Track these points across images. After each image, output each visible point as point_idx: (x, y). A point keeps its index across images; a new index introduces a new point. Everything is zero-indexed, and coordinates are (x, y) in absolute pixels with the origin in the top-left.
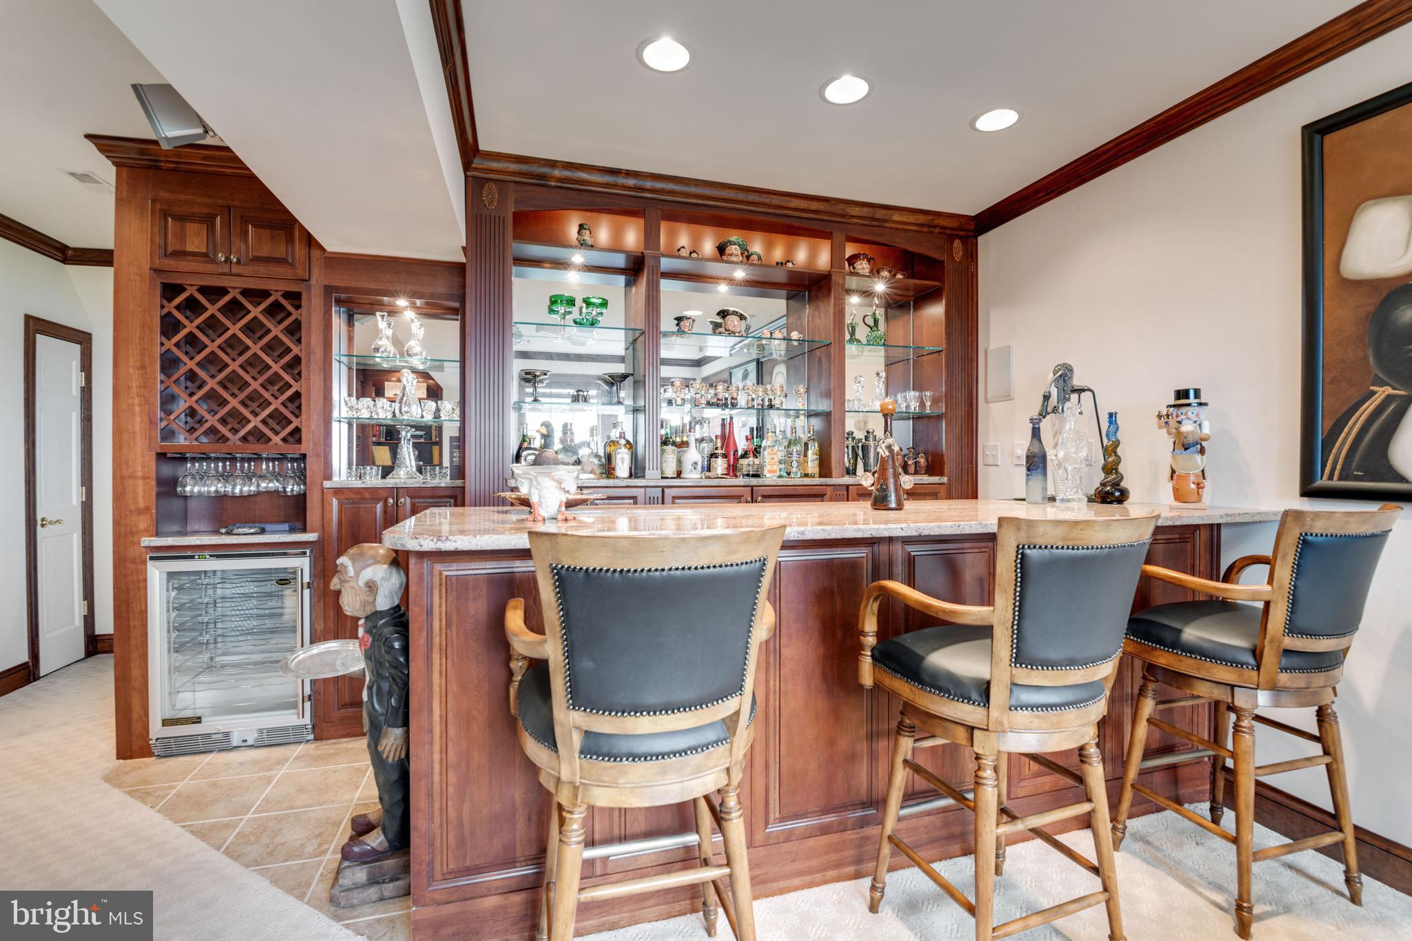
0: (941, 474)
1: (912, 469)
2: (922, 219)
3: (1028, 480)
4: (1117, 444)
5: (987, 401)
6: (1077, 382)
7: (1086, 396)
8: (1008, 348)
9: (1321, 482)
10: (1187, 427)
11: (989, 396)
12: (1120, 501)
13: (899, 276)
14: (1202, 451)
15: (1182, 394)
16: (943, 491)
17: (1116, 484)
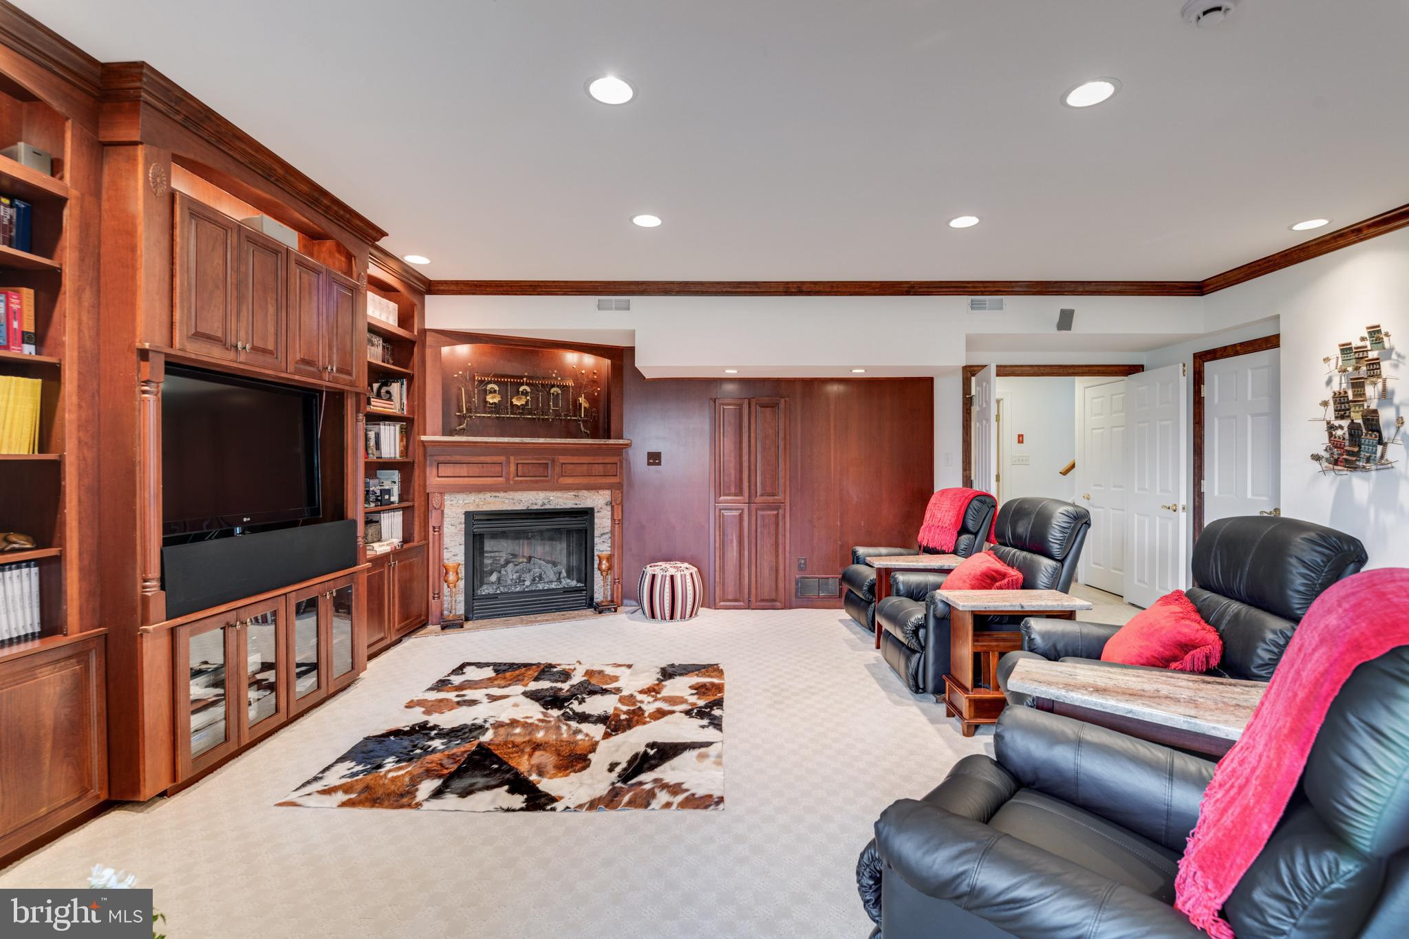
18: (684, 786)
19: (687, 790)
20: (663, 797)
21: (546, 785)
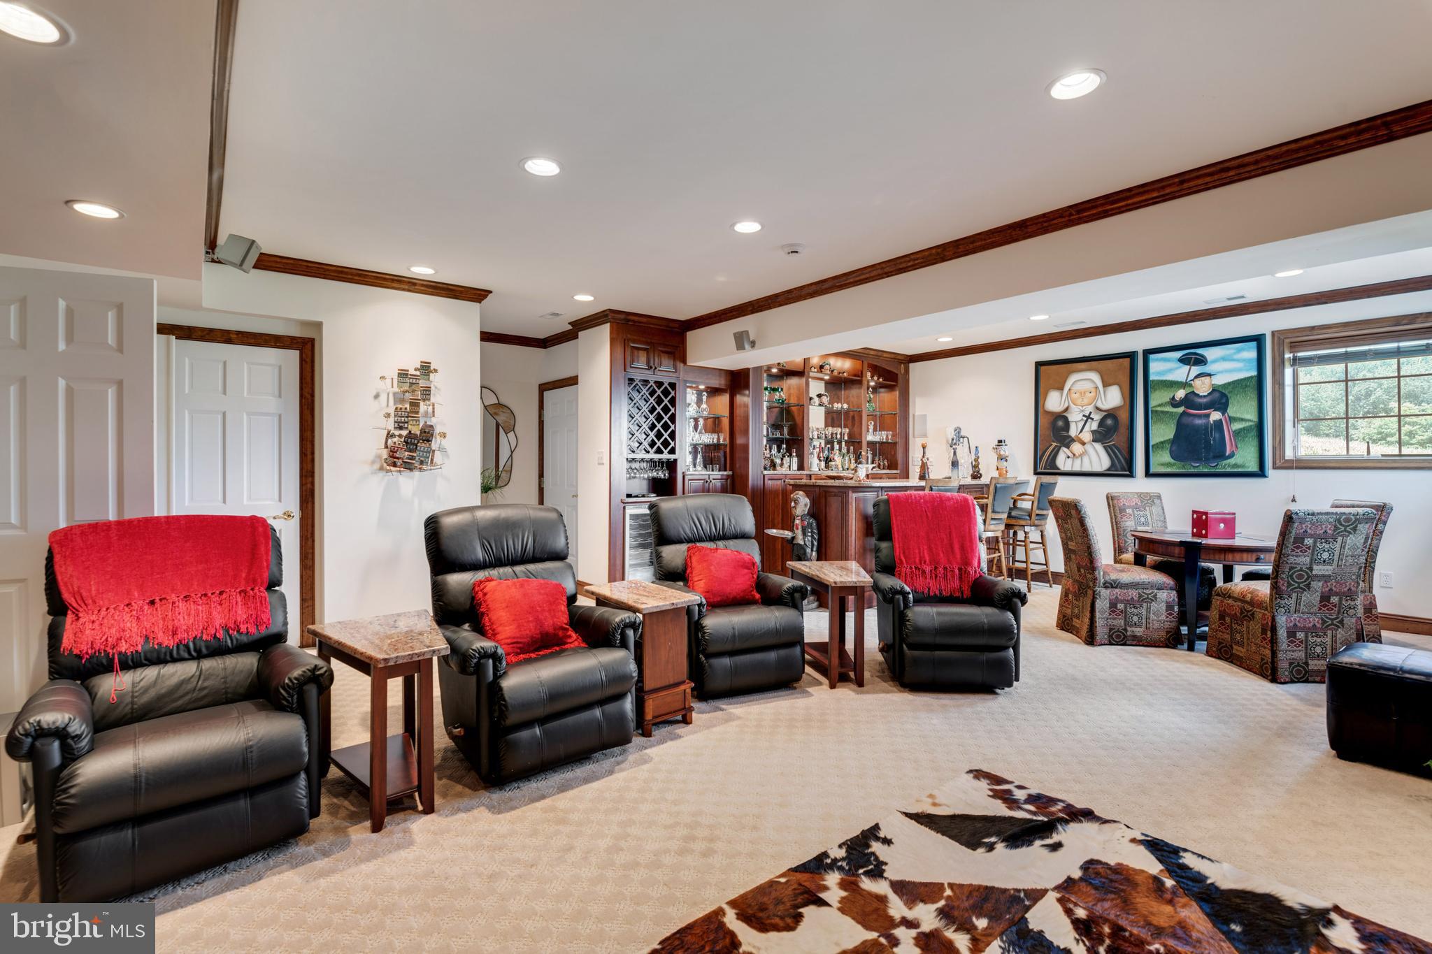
0: (897, 469)
1: (882, 467)
2: (893, 356)
3: (952, 469)
4: (978, 457)
5: (914, 437)
6: (963, 434)
7: (966, 439)
8: (925, 416)
9: (1039, 470)
10: (1002, 453)
11: (916, 433)
12: (980, 478)
13: (881, 380)
14: (1006, 461)
15: (1000, 441)
16: (898, 476)
17: (978, 472)
18: (991, 793)
19: (991, 790)
20: (1020, 795)
21: (1150, 865)
